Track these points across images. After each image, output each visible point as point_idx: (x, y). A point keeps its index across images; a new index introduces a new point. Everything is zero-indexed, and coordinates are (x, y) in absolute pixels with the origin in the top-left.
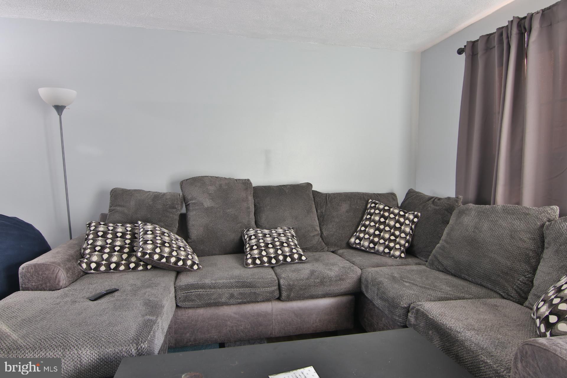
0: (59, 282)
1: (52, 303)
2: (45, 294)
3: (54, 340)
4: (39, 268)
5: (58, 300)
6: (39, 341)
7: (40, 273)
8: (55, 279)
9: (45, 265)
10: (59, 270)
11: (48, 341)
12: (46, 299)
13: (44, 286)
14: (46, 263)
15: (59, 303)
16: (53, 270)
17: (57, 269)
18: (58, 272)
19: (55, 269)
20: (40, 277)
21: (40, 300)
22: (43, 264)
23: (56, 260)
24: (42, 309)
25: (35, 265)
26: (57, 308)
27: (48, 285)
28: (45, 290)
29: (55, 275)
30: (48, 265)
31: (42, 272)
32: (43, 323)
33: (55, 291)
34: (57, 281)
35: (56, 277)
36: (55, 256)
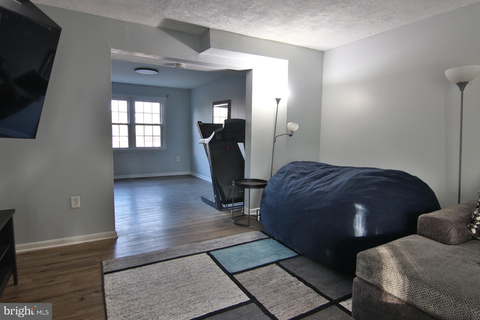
0: (450, 238)
1: (444, 254)
2: (438, 244)
3: (447, 288)
4: (434, 221)
5: (450, 255)
6: (435, 282)
7: (435, 226)
8: (447, 235)
9: (440, 221)
10: (451, 228)
11: (442, 285)
12: (439, 249)
13: (436, 237)
14: (441, 219)
15: (451, 257)
16: (446, 227)
17: (449, 227)
18: (451, 229)
19: (448, 226)
20: (434, 229)
21: (434, 248)
22: (438, 219)
23: (449, 219)
24: (436, 256)
25: (431, 218)
26: (449, 261)
27: (440, 237)
28: (437, 241)
29: (448, 231)
30: (443, 221)
31: (436, 225)
32: (437, 268)
33: (447, 245)
34: (448, 237)
35: (448, 233)
36: (448, 215)
